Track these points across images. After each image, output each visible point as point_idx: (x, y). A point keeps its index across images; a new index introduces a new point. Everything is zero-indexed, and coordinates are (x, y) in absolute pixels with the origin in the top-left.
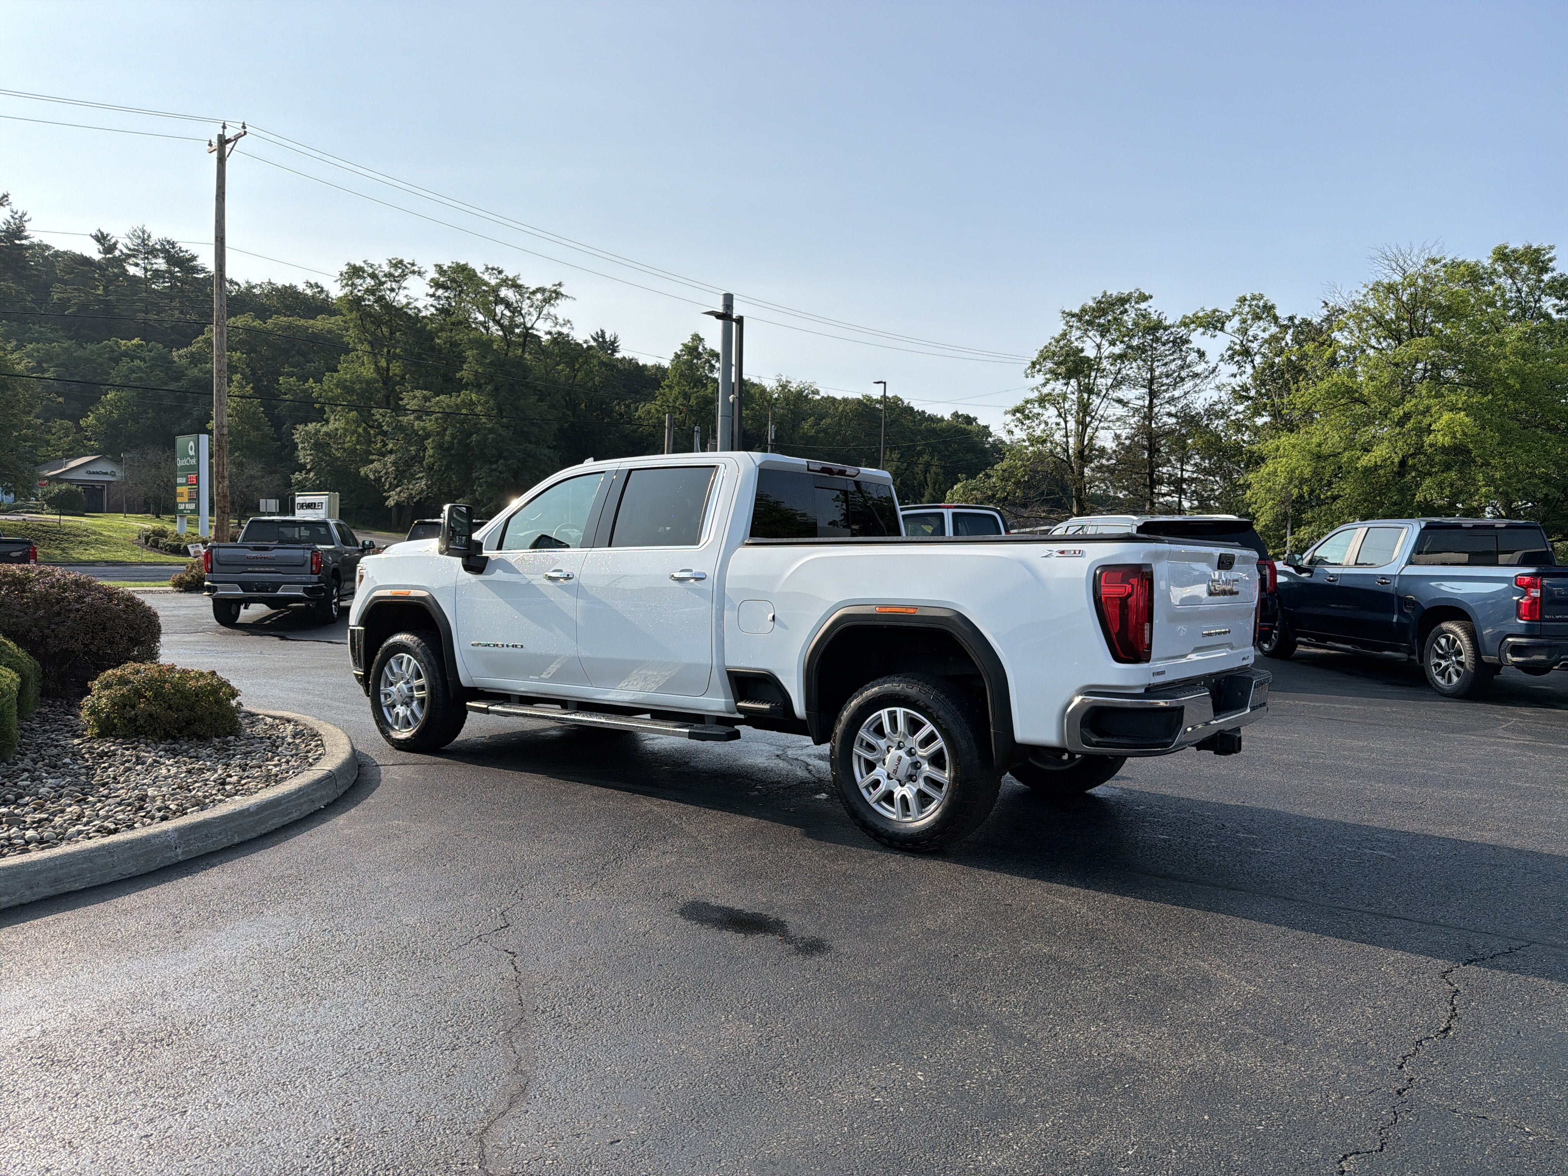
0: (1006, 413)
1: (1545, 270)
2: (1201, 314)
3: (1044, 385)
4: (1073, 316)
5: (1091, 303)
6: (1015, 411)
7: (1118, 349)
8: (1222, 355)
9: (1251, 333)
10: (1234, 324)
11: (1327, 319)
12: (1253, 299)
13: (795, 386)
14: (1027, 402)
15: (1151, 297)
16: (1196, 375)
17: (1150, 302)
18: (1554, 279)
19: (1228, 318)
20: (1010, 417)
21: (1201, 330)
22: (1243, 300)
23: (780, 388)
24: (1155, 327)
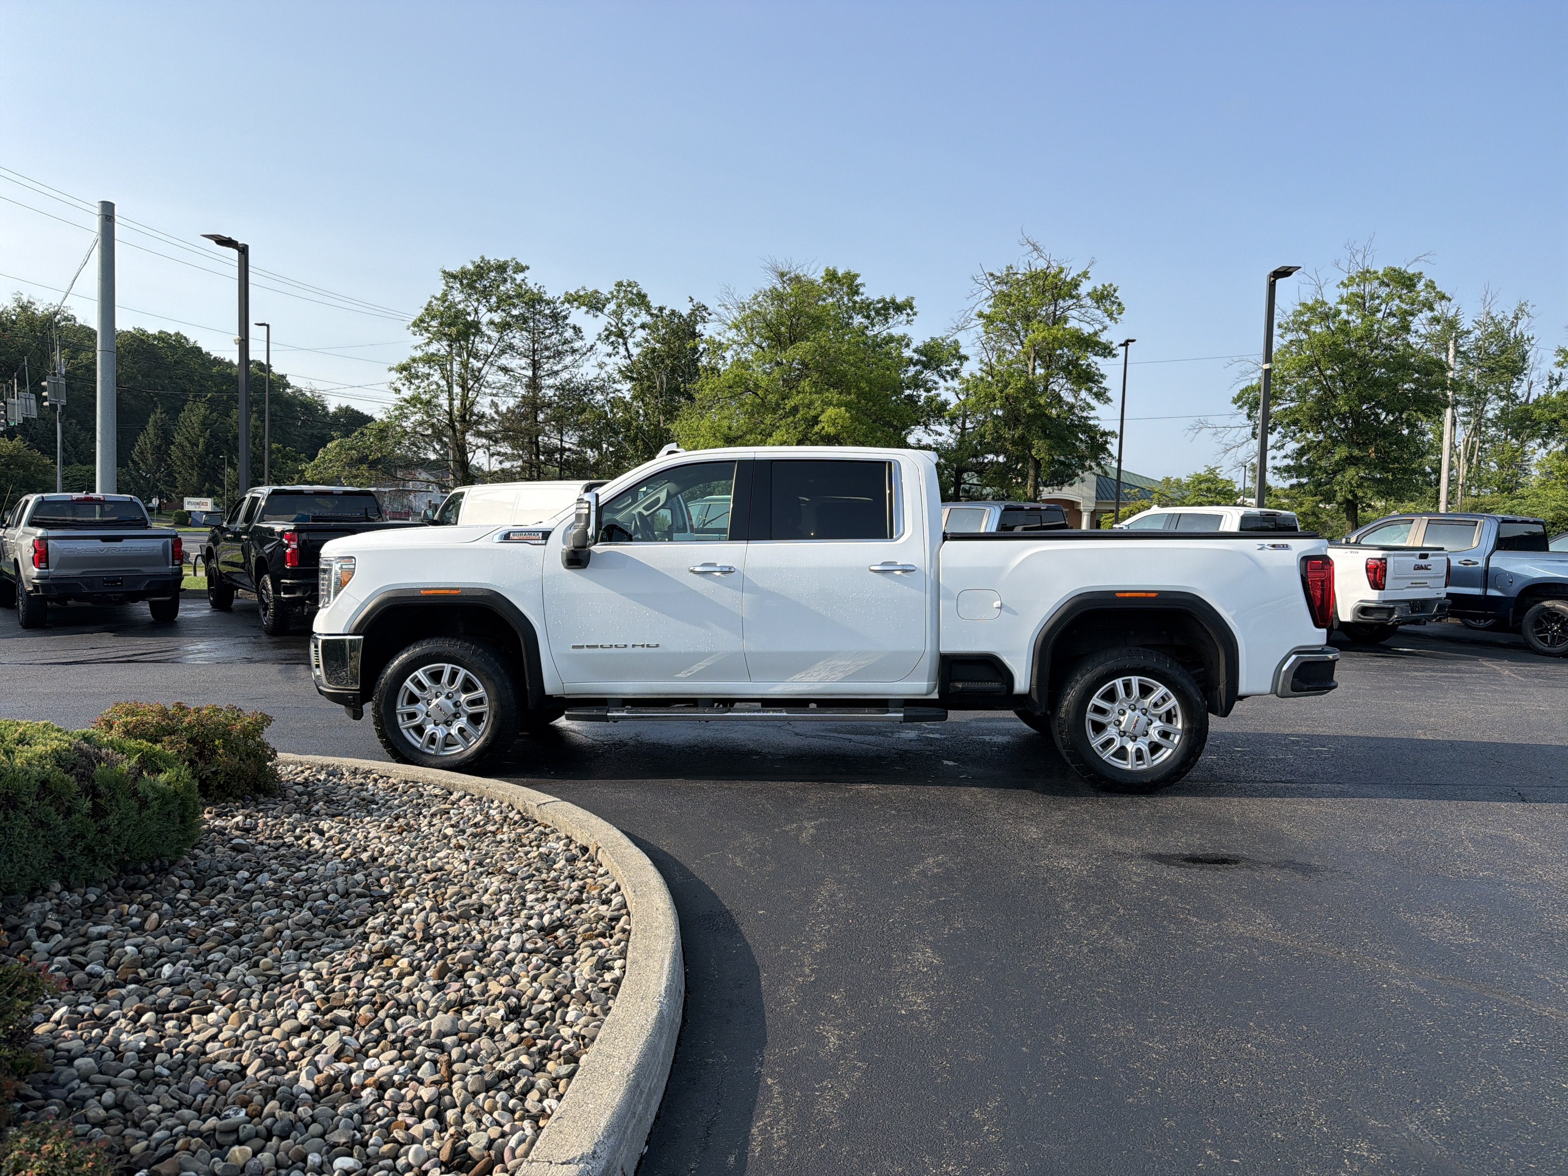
0: (390, 370)
1: (857, 293)
2: (582, 293)
3: (428, 344)
4: (454, 277)
5: (470, 267)
6: (403, 368)
7: (497, 317)
8: (599, 335)
9: (625, 318)
10: (611, 306)
11: (693, 314)
12: (629, 285)
13: (41, 309)
14: (414, 360)
15: (528, 268)
16: (574, 351)
17: (527, 273)
18: (863, 301)
19: (608, 300)
20: (394, 375)
21: (584, 309)
22: (619, 285)
23: (18, 310)
24: (534, 300)
